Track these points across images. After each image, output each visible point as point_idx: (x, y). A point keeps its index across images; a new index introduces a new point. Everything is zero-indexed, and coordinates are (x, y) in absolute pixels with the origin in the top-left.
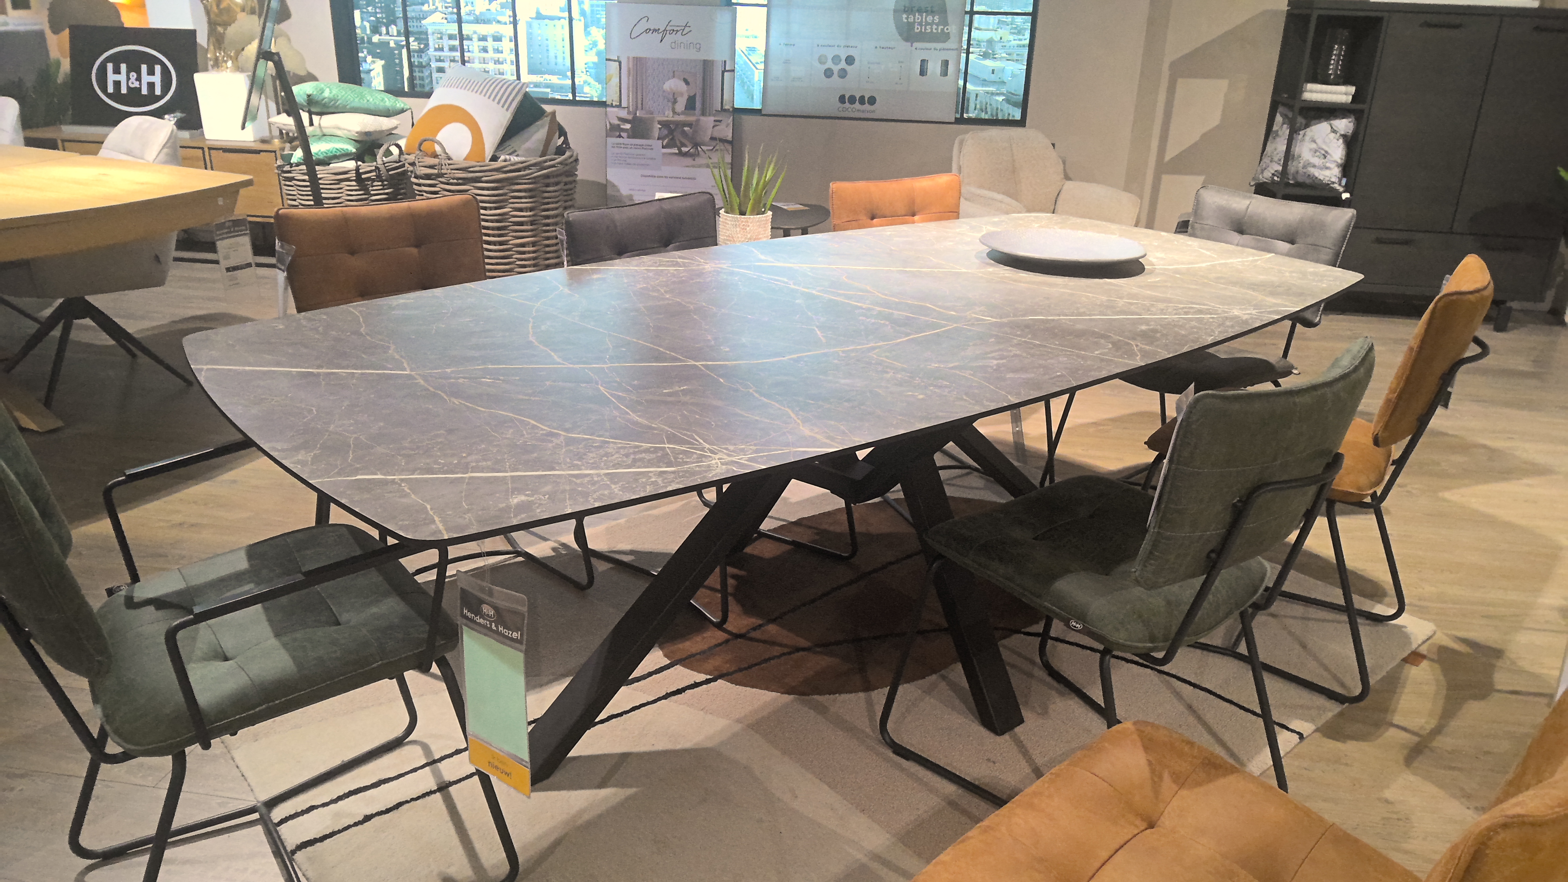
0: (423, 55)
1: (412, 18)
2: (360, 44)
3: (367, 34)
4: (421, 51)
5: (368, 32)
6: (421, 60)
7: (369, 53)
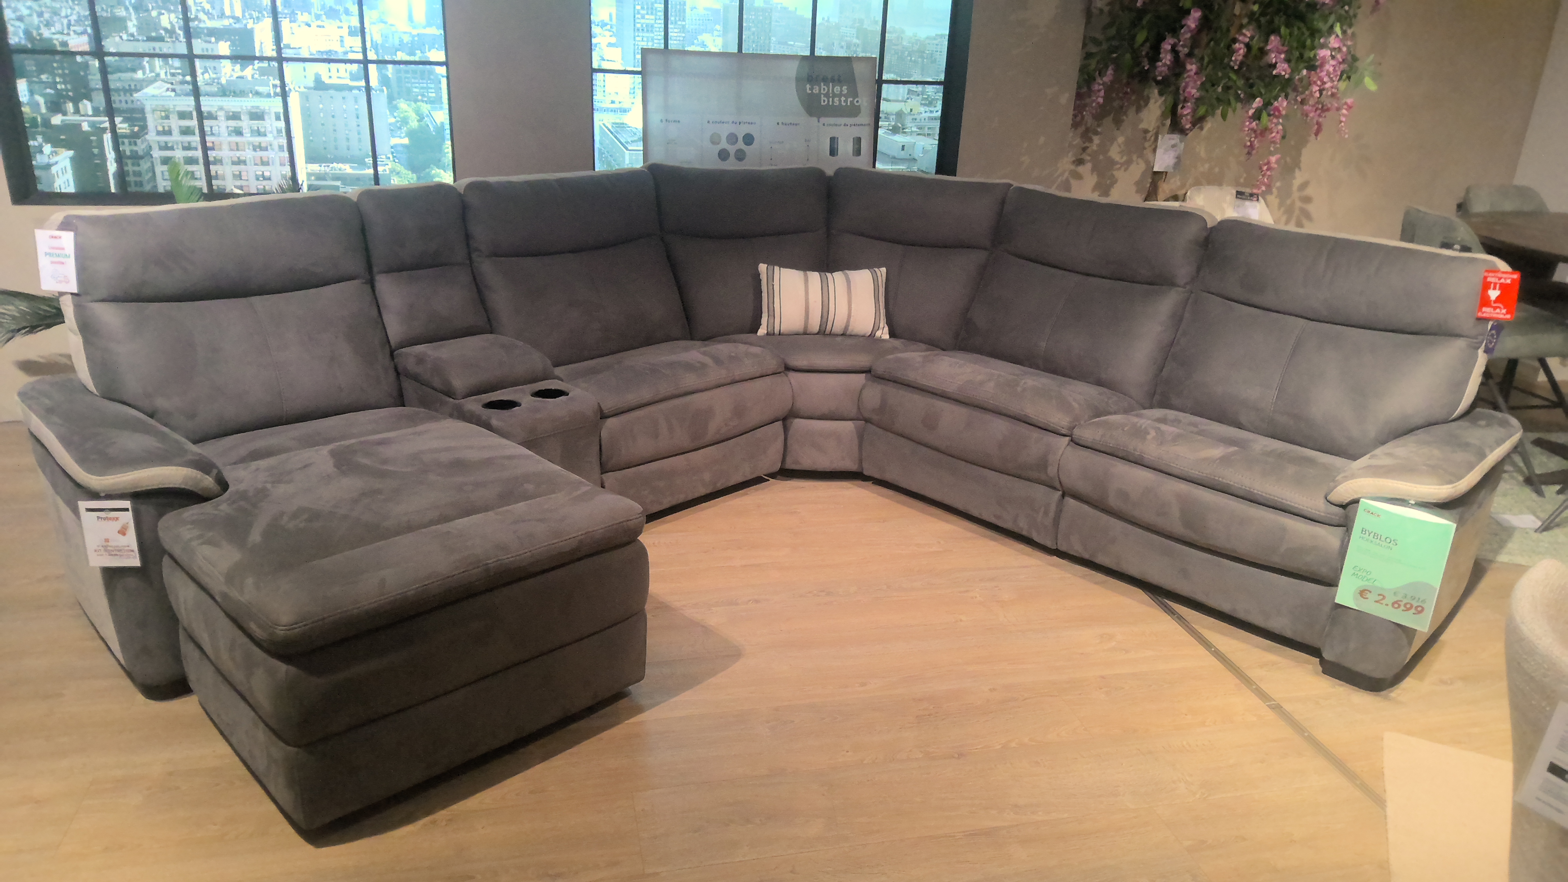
0: (139, 141)
1: (117, 90)
2: (31, 127)
3: (41, 114)
4: (134, 137)
5: (44, 110)
6: (135, 148)
7: (47, 140)
